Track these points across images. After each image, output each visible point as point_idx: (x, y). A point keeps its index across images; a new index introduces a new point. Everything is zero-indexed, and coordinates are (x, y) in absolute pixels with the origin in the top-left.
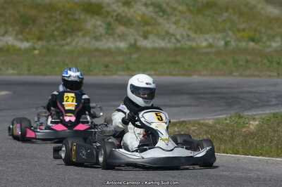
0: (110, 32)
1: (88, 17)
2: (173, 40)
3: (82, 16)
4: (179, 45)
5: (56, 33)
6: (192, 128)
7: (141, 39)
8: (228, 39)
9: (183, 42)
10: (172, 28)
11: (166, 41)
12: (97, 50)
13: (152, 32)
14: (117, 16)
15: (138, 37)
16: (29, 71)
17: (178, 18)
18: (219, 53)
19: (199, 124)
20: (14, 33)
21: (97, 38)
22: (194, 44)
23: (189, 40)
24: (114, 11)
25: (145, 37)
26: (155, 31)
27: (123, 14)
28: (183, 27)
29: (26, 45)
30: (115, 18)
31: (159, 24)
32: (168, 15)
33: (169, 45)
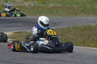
8: (35, 3)
18: (32, 8)
19: (26, 33)
33: (15, 5)
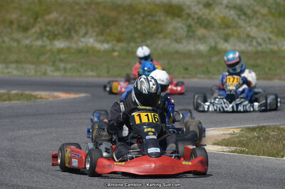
0: (191, 34)
1: (169, 19)
2: (254, 43)
3: (163, 18)
4: (260, 48)
5: (136, 35)
6: (272, 133)
7: (222, 42)
9: (264, 45)
10: (253, 31)
11: (247, 44)
12: (177, 52)
13: (233, 35)
14: (198, 18)
15: (218, 40)
16: (108, 72)
17: (259, 21)
19: (278, 129)
20: (94, 34)
21: (178, 41)
22: (275, 48)
23: (270, 44)
24: (195, 13)
25: (226, 40)
26: (235, 34)
27: (204, 17)
28: (265, 30)
29: (106, 46)
30: (196, 20)
31: (241, 27)
32: (249, 17)
33: (250, 49)
